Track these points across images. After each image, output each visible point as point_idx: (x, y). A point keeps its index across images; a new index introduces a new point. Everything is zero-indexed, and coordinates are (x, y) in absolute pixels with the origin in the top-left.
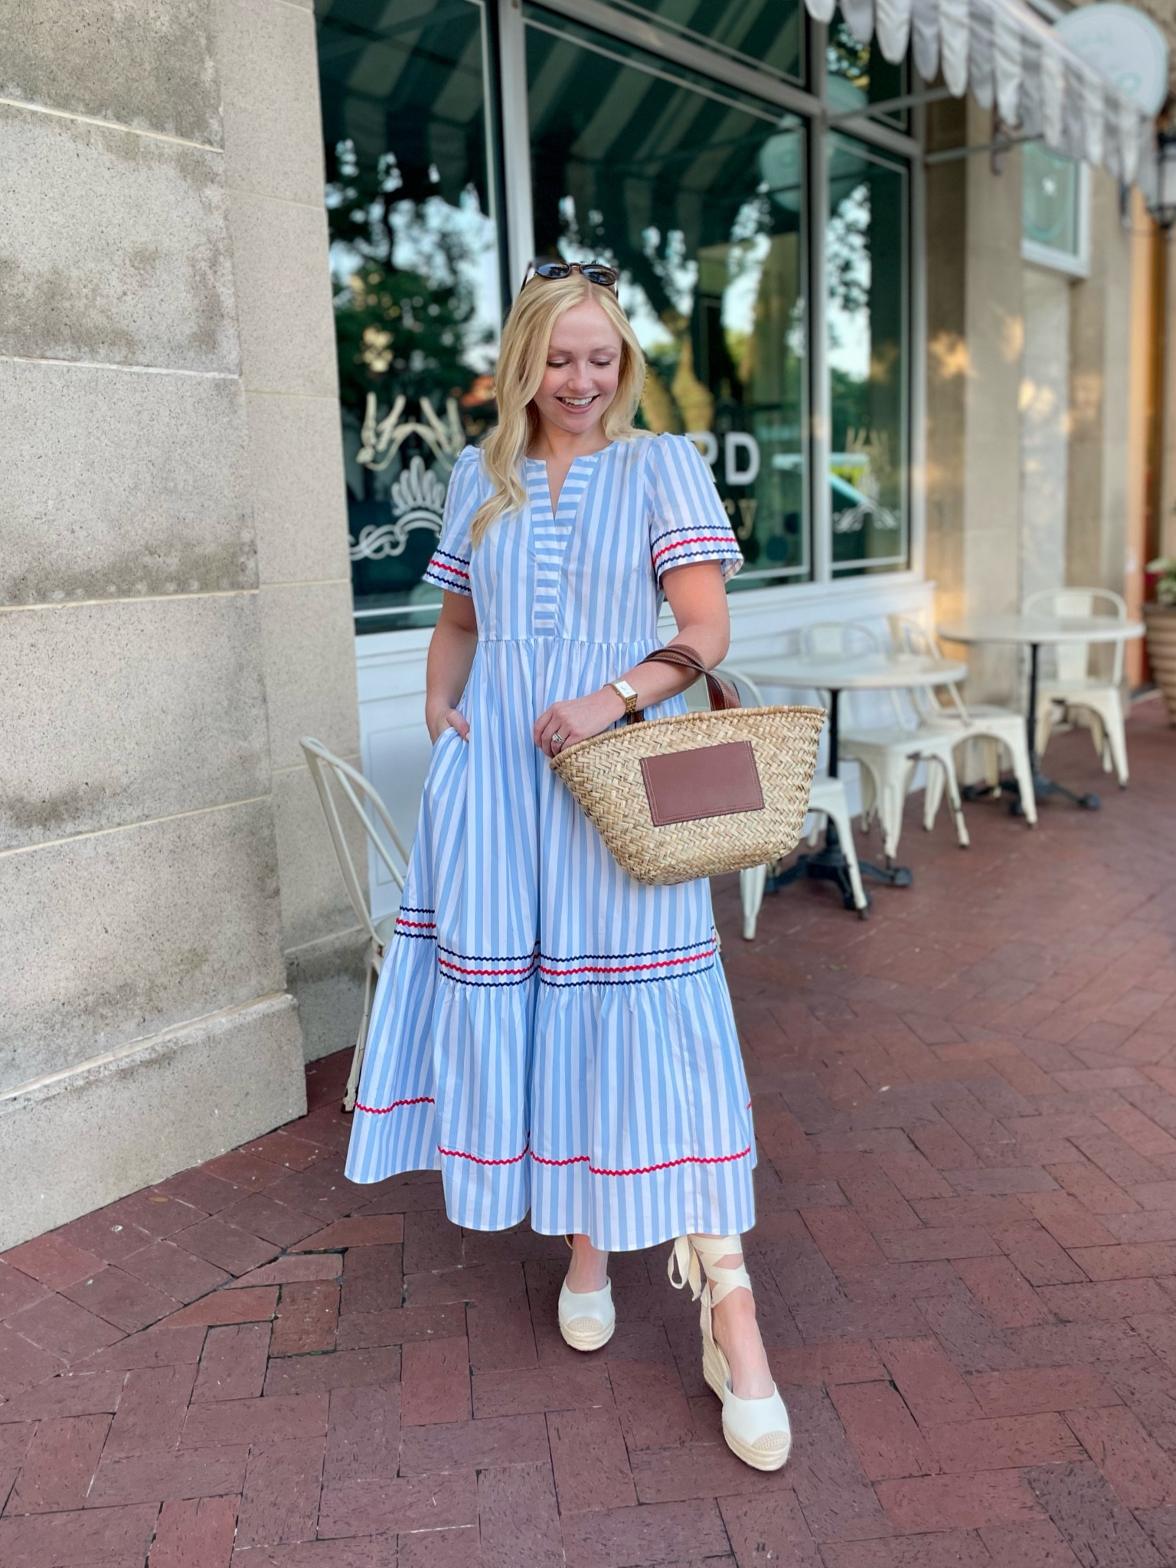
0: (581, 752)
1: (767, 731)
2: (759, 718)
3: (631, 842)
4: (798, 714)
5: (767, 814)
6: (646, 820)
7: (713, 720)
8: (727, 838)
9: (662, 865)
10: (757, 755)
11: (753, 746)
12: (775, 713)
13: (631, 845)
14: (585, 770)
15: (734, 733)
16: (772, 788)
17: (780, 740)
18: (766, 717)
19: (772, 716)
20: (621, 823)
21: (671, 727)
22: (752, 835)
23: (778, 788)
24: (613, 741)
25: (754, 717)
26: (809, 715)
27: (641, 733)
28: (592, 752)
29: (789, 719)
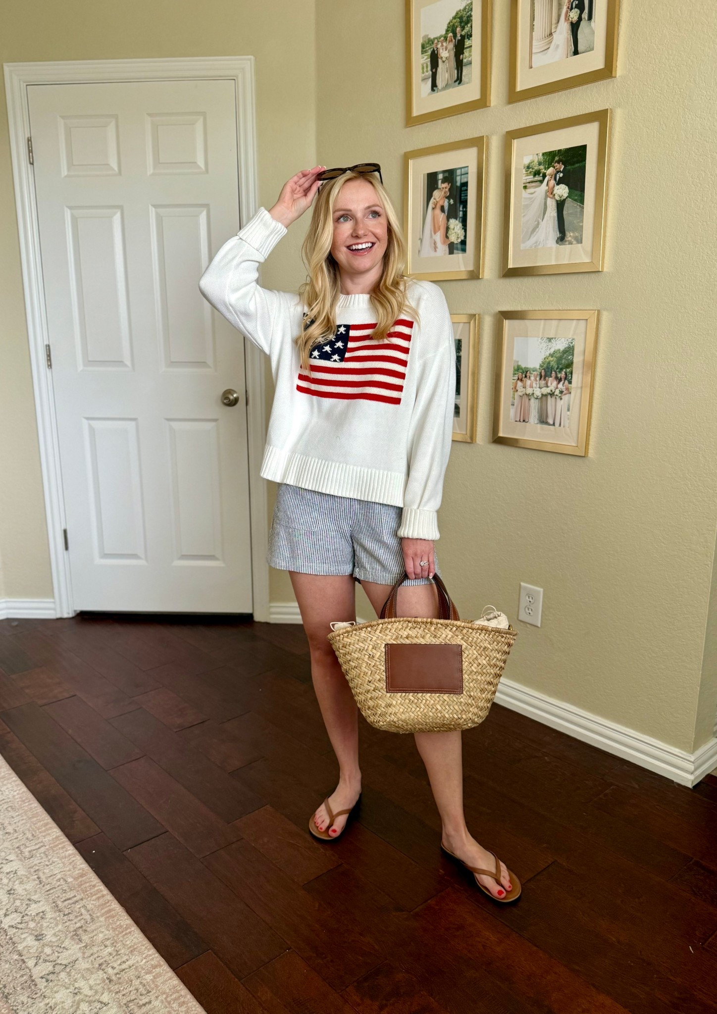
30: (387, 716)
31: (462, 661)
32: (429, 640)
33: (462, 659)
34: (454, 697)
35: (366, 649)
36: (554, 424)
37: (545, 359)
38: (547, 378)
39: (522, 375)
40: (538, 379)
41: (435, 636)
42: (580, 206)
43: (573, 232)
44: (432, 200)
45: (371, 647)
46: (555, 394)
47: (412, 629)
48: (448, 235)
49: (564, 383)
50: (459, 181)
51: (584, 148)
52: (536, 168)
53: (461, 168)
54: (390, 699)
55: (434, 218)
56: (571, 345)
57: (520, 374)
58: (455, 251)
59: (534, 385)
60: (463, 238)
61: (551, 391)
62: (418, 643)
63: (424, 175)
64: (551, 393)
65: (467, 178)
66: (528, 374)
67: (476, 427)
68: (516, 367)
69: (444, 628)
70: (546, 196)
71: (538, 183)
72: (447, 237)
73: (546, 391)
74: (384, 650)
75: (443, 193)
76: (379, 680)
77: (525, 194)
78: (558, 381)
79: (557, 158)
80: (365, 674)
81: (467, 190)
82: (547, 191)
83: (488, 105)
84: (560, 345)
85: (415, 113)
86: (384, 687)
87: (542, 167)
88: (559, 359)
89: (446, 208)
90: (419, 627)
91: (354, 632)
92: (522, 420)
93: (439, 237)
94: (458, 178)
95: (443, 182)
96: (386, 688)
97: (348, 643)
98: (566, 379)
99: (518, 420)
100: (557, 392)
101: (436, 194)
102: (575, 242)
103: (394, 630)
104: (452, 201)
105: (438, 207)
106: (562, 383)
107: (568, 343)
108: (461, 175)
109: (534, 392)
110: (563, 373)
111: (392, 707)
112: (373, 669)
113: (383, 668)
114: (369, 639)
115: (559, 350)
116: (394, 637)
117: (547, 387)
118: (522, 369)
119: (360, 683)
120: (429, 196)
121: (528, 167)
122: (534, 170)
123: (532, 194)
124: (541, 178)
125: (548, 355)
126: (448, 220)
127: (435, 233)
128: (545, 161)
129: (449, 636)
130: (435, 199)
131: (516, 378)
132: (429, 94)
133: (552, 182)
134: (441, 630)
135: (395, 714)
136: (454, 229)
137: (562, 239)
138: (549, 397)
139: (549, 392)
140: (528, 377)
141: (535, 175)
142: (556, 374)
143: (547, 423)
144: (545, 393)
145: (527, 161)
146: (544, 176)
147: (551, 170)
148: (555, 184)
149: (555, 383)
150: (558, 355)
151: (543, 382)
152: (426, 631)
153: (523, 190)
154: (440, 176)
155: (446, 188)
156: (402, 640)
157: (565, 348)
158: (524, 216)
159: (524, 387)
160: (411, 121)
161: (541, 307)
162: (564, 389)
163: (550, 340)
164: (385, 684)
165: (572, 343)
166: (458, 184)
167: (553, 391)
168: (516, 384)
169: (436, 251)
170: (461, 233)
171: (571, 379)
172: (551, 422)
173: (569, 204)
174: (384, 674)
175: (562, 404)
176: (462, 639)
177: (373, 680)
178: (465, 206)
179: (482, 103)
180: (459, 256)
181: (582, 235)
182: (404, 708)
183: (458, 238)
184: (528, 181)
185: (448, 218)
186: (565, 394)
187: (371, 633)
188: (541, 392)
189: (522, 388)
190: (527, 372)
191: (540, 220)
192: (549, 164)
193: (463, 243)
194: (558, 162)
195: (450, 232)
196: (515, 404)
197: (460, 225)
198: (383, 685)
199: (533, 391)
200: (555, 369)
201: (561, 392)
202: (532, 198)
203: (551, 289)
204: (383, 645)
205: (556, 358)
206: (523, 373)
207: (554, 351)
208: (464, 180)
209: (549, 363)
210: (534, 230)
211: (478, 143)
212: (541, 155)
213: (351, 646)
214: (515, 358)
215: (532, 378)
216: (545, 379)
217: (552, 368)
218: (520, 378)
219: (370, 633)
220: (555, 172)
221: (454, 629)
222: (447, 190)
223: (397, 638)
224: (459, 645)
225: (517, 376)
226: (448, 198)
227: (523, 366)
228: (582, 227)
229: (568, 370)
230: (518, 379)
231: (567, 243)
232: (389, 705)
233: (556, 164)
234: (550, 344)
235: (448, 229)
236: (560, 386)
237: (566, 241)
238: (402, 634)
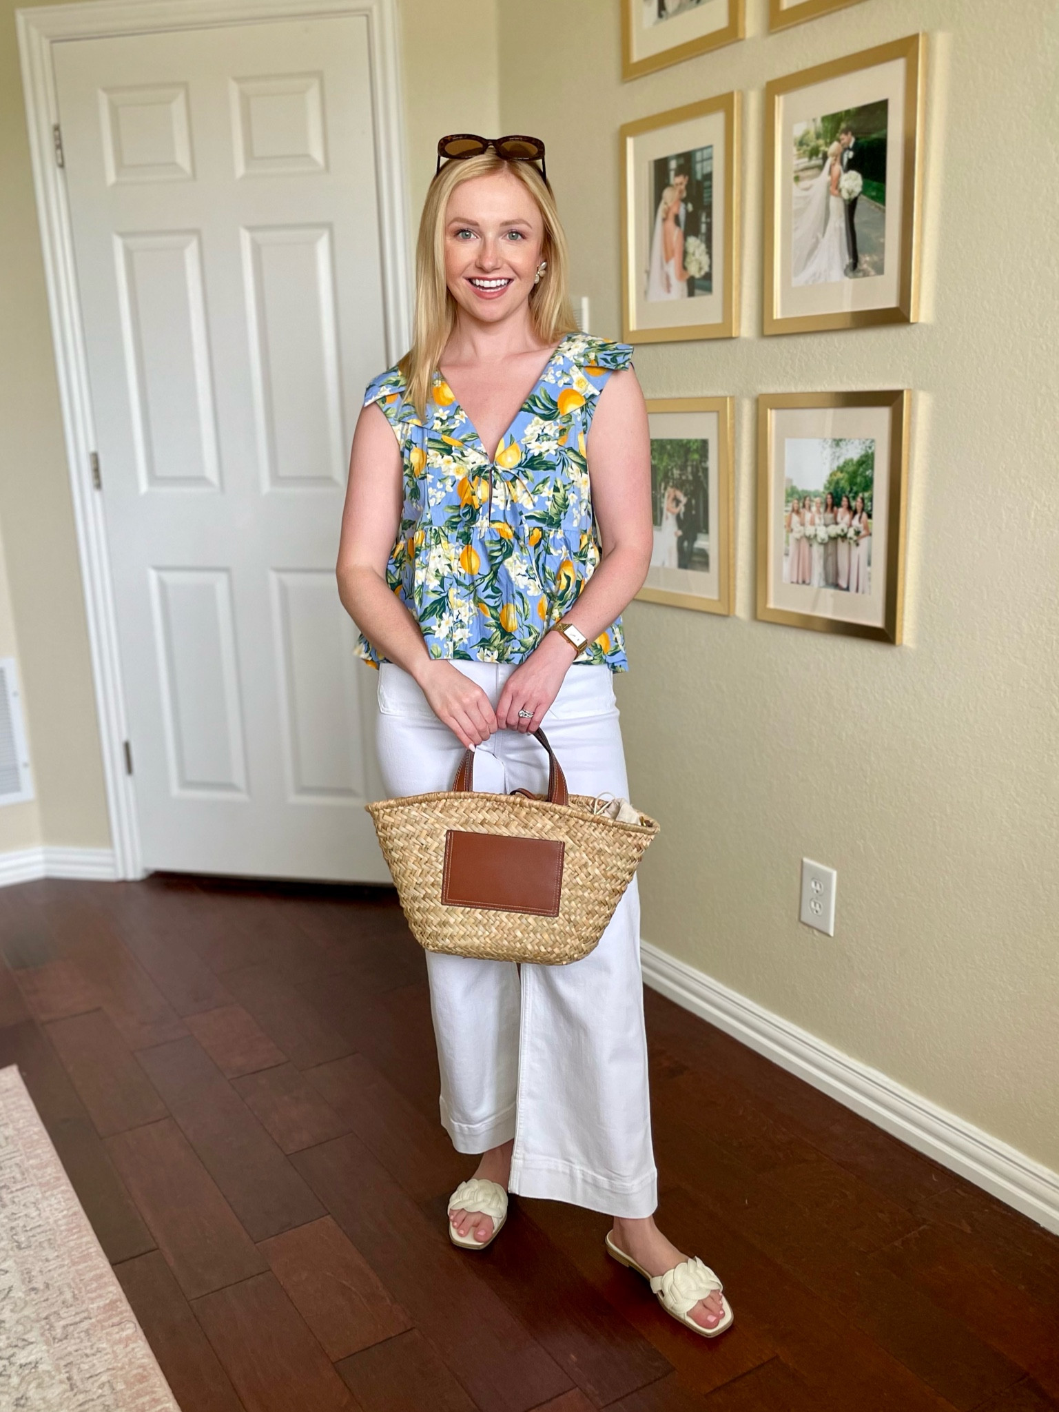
0: (388, 810)
1: (585, 839)
2: (581, 822)
3: (418, 910)
4: (621, 831)
5: (559, 923)
6: (436, 896)
7: (533, 809)
8: (511, 938)
9: (440, 945)
10: (567, 859)
11: (566, 848)
12: (598, 823)
13: (417, 913)
14: (389, 829)
15: (552, 829)
16: (573, 898)
17: (595, 851)
18: (588, 824)
19: (595, 825)
20: (412, 889)
21: (488, 804)
22: (538, 941)
23: (579, 899)
24: (424, 805)
25: (576, 819)
26: (633, 834)
27: (456, 804)
28: (399, 813)
29: (611, 833)
30: (440, 939)
31: (562, 867)
32: (514, 831)
33: (562, 864)
34: (544, 921)
35: (416, 835)
36: (848, 589)
37: (831, 475)
38: (835, 508)
39: (798, 503)
40: (822, 510)
41: (526, 826)
42: (880, 208)
43: (870, 254)
44: (662, 207)
45: (425, 832)
46: (849, 535)
47: (491, 811)
48: (686, 264)
49: (860, 518)
50: (699, 171)
51: (882, 106)
52: (813, 144)
53: (702, 149)
54: (447, 914)
55: (665, 235)
56: (870, 451)
57: (796, 501)
58: (697, 292)
59: (817, 521)
60: (706, 269)
61: (843, 530)
62: (498, 834)
63: (649, 162)
64: (842, 534)
65: (711, 165)
66: (807, 502)
67: (735, 590)
68: (789, 490)
69: (541, 814)
70: (829, 193)
71: (814, 171)
72: (685, 268)
73: (834, 530)
74: (444, 839)
75: (677, 193)
76: (433, 885)
77: (796, 190)
78: (852, 513)
79: (843, 126)
80: (413, 873)
81: (710, 187)
82: (830, 185)
83: (740, 36)
84: (854, 452)
85: (636, 56)
86: (440, 896)
87: (821, 142)
88: (853, 477)
89: (682, 218)
90: (502, 809)
91: (400, 808)
92: (800, 581)
93: (673, 268)
94: (698, 167)
95: (677, 175)
96: (442, 897)
97: (390, 824)
98: (863, 510)
99: (795, 580)
100: (851, 533)
101: (669, 195)
102: (872, 273)
103: (463, 810)
104: (690, 207)
105: (671, 217)
106: (857, 517)
107: (864, 448)
108: (703, 161)
109: (818, 532)
110: (859, 499)
111: (447, 926)
112: (424, 866)
113: (441, 867)
114: (424, 820)
115: (851, 460)
116: (463, 820)
117: (837, 523)
118: (797, 492)
119: (404, 884)
120: (658, 198)
121: (801, 143)
122: (809, 148)
123: (807, 189)
124: (820, 162)
125: (836, 469)
126: (685, 239)
127: (667, 260)
128: (826, 131)
129: (548, 827)
130: (666, 203)
131: (790, 509)
132: (656, 23)
133: (838, 168)
134: (536, 816)
135: (452, 936)
136: (694, 254)
137: (854, 266)
138: (840, 540)
139: (839, 532)
140: (807, 506)
141: (810, 157)
142: (849, 502)
143: (837, 586)
144: (833, 534)
145: (798, 131)
146: (825, 157)
147: (834, 147)
148: (842, 172)
149: (847, 517)
150: (851, 469)
151: (830, 516)
152: (512, 816)
153: (794, 184)
154: (673, 164)
155: (681, 184)
156: (473, 826)
157: (861, 457)
158: (797, 228)
159: (803, 524)
160: (631, 71)
161: (824, 386)
162: (861, 526)
163: (838, 442)
164: (441, 891)
165: (870, 448)
166: (699, 177)
167: (846, 530)
168: (790, 518)
169: (669, 291)
170: (705, 259)
171: (871, 510)
172: (844, 585)
173: (864, 205)
174: (441, 875)
175: (860, 552)
176: (567, 833)
177: (424, 883)
178: (709, 215)
179: (730, 34)
180: (700, 300)
181: (882, 260)
182: (465, 930)
183: (700, 269)
184: (802, 166)
185: (686, 235)
186: (864, 536)
187: (428, 811)
188: (827, 532)
189: (798, 525)
190: (805, 498)
191: (820, 235)
192: (831, 139)
193: (708, 277)
194: (846, 132)
195: (688, 260)
196: (791, 553)
197: (703, 247)
198: (438, 892)
199: (816, 530)
200: (847, 493)
201: (857, 533)
202: (805, 198)
203: (838, 354)
204: (445, 831)
205: (848, 473)
206: (798, 500)
207: (845, 463)
208: (706, 170)
209: (837, 482)
210: (811, 253)
211: (724, 104)
212: (819, 120)
213: (394, 829)
214: (787, 474)
215: (814, 509)
216: (832, 510)
217: (843, 490)
218: (796, 508)
219: (425, 810)
220: (841, 150)
221: (557, 817)
222: (683, 187)
223: (467, 822)
224: (561, 842)
225: (790, 504)
226: (685, 201)
227: (800, 488)
228: (883, 245)
229: (867, 495)
230: (793, 510)
231: (861, 274)
232: (444, 924)
233: (843, 136)
234: (838, 449)
235: (685, 254)
236: (855, 522)
237: (860, 271)
238: (475, 817)
